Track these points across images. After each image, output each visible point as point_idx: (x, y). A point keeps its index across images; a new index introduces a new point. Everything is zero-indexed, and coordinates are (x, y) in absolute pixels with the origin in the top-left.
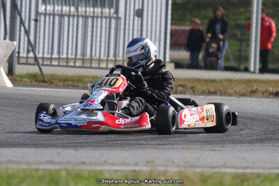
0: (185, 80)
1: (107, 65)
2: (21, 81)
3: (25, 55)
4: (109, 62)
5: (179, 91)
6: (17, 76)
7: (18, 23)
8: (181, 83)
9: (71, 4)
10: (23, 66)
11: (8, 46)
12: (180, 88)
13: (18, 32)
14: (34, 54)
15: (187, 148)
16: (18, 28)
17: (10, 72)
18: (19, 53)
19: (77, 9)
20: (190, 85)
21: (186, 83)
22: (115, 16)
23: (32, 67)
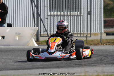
0: (110, 40)
1: (77, 35)
2: (42, 44)
3: (43, 33)
4: (78, 34)
5: (107, 44)
6: (40, 42)
7: (40, 20)
8: (109, 41)
9: (62, 11)
10: (42, 37)
11: (35, 29)
12: (108, 43)
13: (40, 24)
14: (47, 32)
15: (106, 66)
16: (40, 22)
17: (37, 41)
18: (41, 32)
19: (64, 13)
20: (112, 42)
21: (111, 41)
22: (80, 15)
23: (46, 37)
